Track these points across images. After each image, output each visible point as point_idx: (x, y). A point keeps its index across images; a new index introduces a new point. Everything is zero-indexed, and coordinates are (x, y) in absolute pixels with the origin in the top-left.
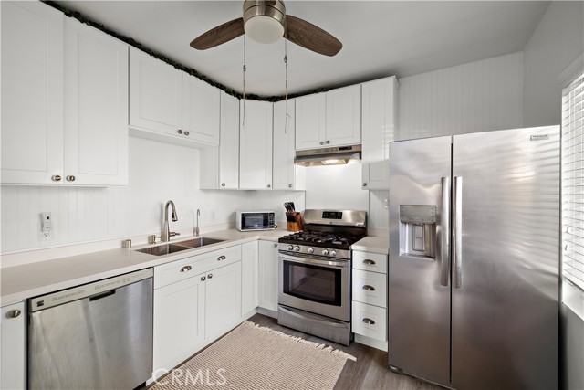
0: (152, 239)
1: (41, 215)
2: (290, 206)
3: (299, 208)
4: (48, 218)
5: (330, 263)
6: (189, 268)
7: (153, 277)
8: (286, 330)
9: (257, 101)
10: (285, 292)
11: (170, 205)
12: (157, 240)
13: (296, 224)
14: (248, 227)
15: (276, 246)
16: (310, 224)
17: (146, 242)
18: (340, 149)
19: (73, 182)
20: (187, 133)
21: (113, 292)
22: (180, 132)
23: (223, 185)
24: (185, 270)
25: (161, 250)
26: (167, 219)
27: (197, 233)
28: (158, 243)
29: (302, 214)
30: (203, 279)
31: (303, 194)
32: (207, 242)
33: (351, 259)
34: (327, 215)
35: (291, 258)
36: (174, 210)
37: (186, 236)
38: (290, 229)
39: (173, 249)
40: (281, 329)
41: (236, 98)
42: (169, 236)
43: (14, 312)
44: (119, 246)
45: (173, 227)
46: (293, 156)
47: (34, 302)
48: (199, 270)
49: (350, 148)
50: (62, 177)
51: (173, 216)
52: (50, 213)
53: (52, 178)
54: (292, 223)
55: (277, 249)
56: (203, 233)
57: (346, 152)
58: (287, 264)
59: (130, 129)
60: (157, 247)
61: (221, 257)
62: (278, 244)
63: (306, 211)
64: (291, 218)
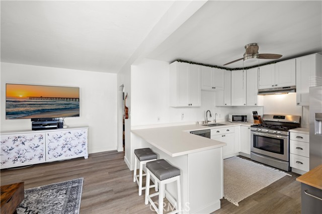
0: (203, 122)
2: (255, 113)
3: (260, 114)
4: (183, 114)
5: (278, 136)
10: (254, 147)
11: (208, 112)
13: (258, 121)
14: (235, 121)
15: (249, 128)
16: (266, 121)
18: (283, 88)
20: (215, 88)
22: (213, 88)
23: (226, 105)
24: (218, 132)
26: (207, 116)
27: (215, 122)
29: (262, 117)
30: (223, 136)
31: (262, 108)
33: (289, 136)
34: (276, 117)
35: (257, 133)
36: (210, 113)
38: (255, 122)
41: (230, 71)
42: (208, 122)
46: (257, 91)
48: (221, 133)
49: (290, 87)
51: (210, 115)
53: (188, 105)
54: (256, 120)
55: (250, 130)
56: (217, 122)
57: (286, 89)
58: (255, 136)
61: (227, 130)
62: (251, 128)
63: (264, 115)
64: (256, 118)
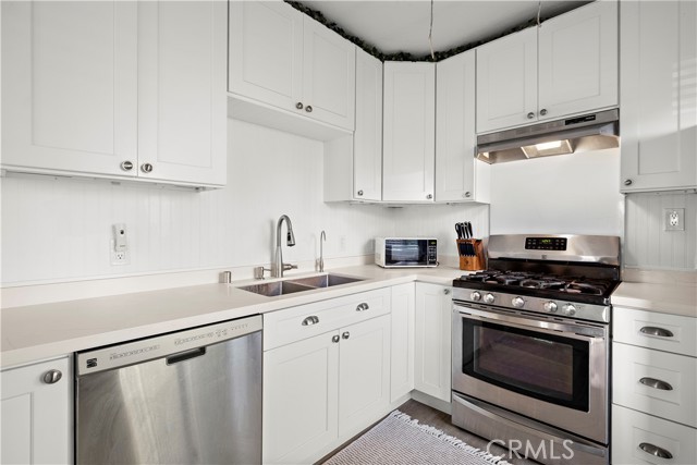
0: (259, 272)
1: (114, 227)
2: (464, 229)
3: (479, 233)
4: (122, 233)
6: (315, 320)
7: (262, 330)
8: (468, 437)
9: (410, 63)
10: (464, 371)
11: (284, 222)
12: (267, 274)
13: (475, 258)
14: (395, 262)
15: (447, 292)
16: (500, 259)
17: (251, 276)
18: (568, 122)
19: (150, 175)
20: (309, 109)
21: (202, 351)
22: (300, 106)
23: (360, 193)
24: (310, 323)
25: (272, 290)
26: (279, 244)
27: (321, 267)
28: (268, 278)
29: (484, 243)
30: (335, 339)
31: (486, 210)
32: (335, 281)
33: (610, 324)
34: (534, 243)
35: (476, 314)
36: (289, 229)
37: (305, 271)
38: (464, 266)
39: (288, 289)
40: (458, 433)
41: (378, 60)
42: (283, 270)
43: (52, 373)
44: (215, 280)
45: (288, 255)
46: (473, 143)
47: (83, 359)
48: (329, 324)
49: (593, 117)
50: (135, 166)
51: (289, 238)
52: (124, 225)
53: (121, 166)
54: (469, 258)
55: (450, 297)
56: (330, 268)
57: (580, 127)
58: (468, 324)
59: (229, 97)
60: (267, 285)
61: (361, 306)
62: (452, 288)
63: (491, 237)
64: (467, 248)
